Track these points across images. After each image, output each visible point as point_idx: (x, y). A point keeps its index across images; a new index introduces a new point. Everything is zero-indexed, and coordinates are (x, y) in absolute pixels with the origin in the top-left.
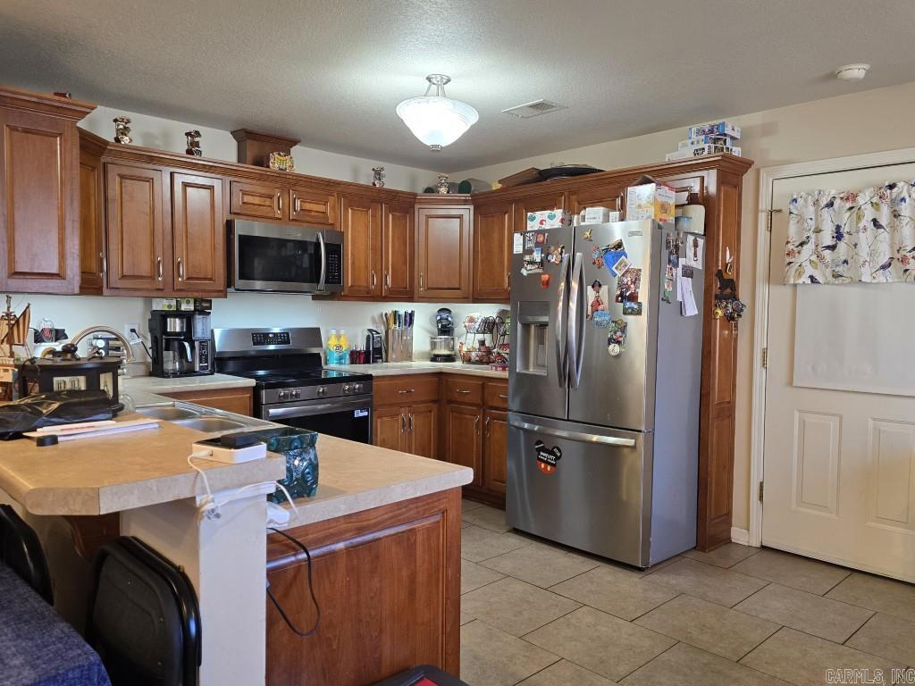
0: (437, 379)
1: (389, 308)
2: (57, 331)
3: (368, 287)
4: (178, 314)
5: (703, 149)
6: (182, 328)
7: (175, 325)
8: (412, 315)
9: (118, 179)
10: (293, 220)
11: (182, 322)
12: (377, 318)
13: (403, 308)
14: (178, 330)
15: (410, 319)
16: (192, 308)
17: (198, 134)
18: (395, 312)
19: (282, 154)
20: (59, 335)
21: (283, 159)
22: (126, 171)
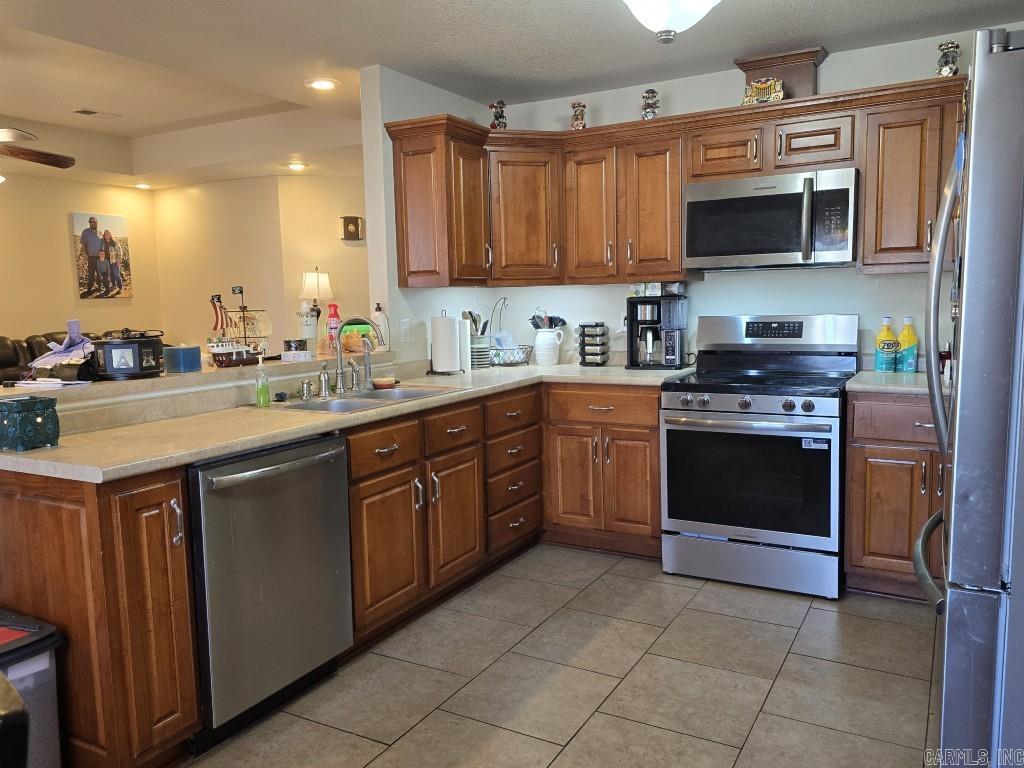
3: (918, 247)
4: (647, 301)
7: (645, 313)
9: (574, 167)
10: (778, 167)
11: (653, 310)
14: (648, 318)
17: (653, 92)
19: (764, 80)
20: (553, 322)
21: (764, 86)
22: (582, 157)
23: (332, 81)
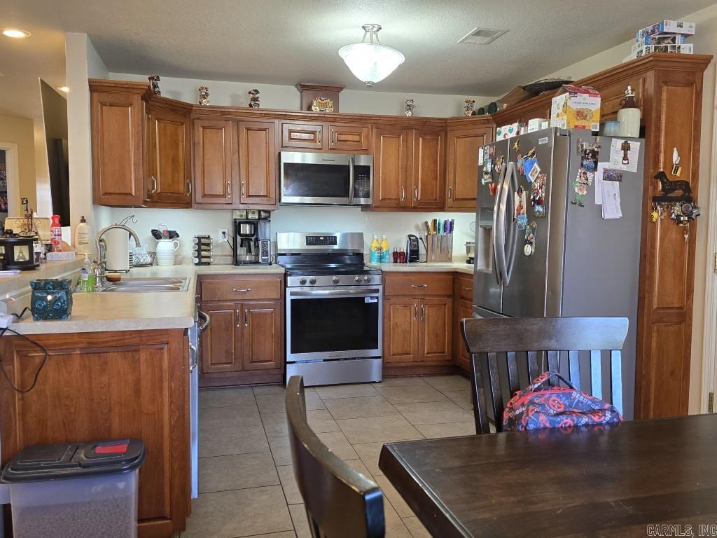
0: (451, 277)
1: (430, 217)
2: (170, 232)
3: (398, 199)
4: (248, 222)
5: (642, 51)
6: (251, 231)
7: (246, 229)
8: (452, 223)
9: (201, 129)
10: (331, 149)
11: (251, 227)
12: (421, 227)
13: (442, 217)
14: (248, 232)
15: (449, 227)
16: (257, 217)
17: (257, 91)
18: (435, 221)
19: (323, 98)
20: (172, 235)
21: (323, 102)
22: (207, 123)
23: (25, 33)
